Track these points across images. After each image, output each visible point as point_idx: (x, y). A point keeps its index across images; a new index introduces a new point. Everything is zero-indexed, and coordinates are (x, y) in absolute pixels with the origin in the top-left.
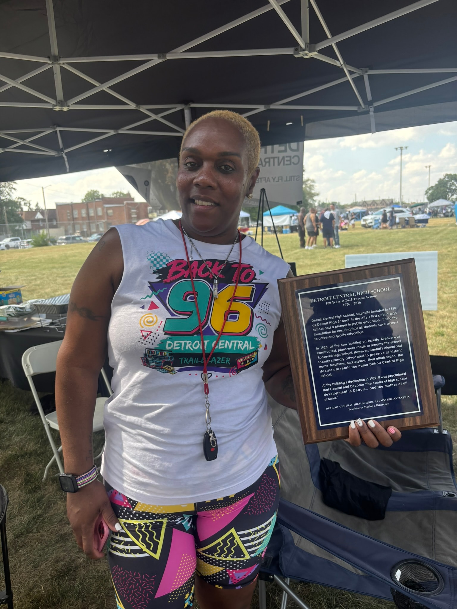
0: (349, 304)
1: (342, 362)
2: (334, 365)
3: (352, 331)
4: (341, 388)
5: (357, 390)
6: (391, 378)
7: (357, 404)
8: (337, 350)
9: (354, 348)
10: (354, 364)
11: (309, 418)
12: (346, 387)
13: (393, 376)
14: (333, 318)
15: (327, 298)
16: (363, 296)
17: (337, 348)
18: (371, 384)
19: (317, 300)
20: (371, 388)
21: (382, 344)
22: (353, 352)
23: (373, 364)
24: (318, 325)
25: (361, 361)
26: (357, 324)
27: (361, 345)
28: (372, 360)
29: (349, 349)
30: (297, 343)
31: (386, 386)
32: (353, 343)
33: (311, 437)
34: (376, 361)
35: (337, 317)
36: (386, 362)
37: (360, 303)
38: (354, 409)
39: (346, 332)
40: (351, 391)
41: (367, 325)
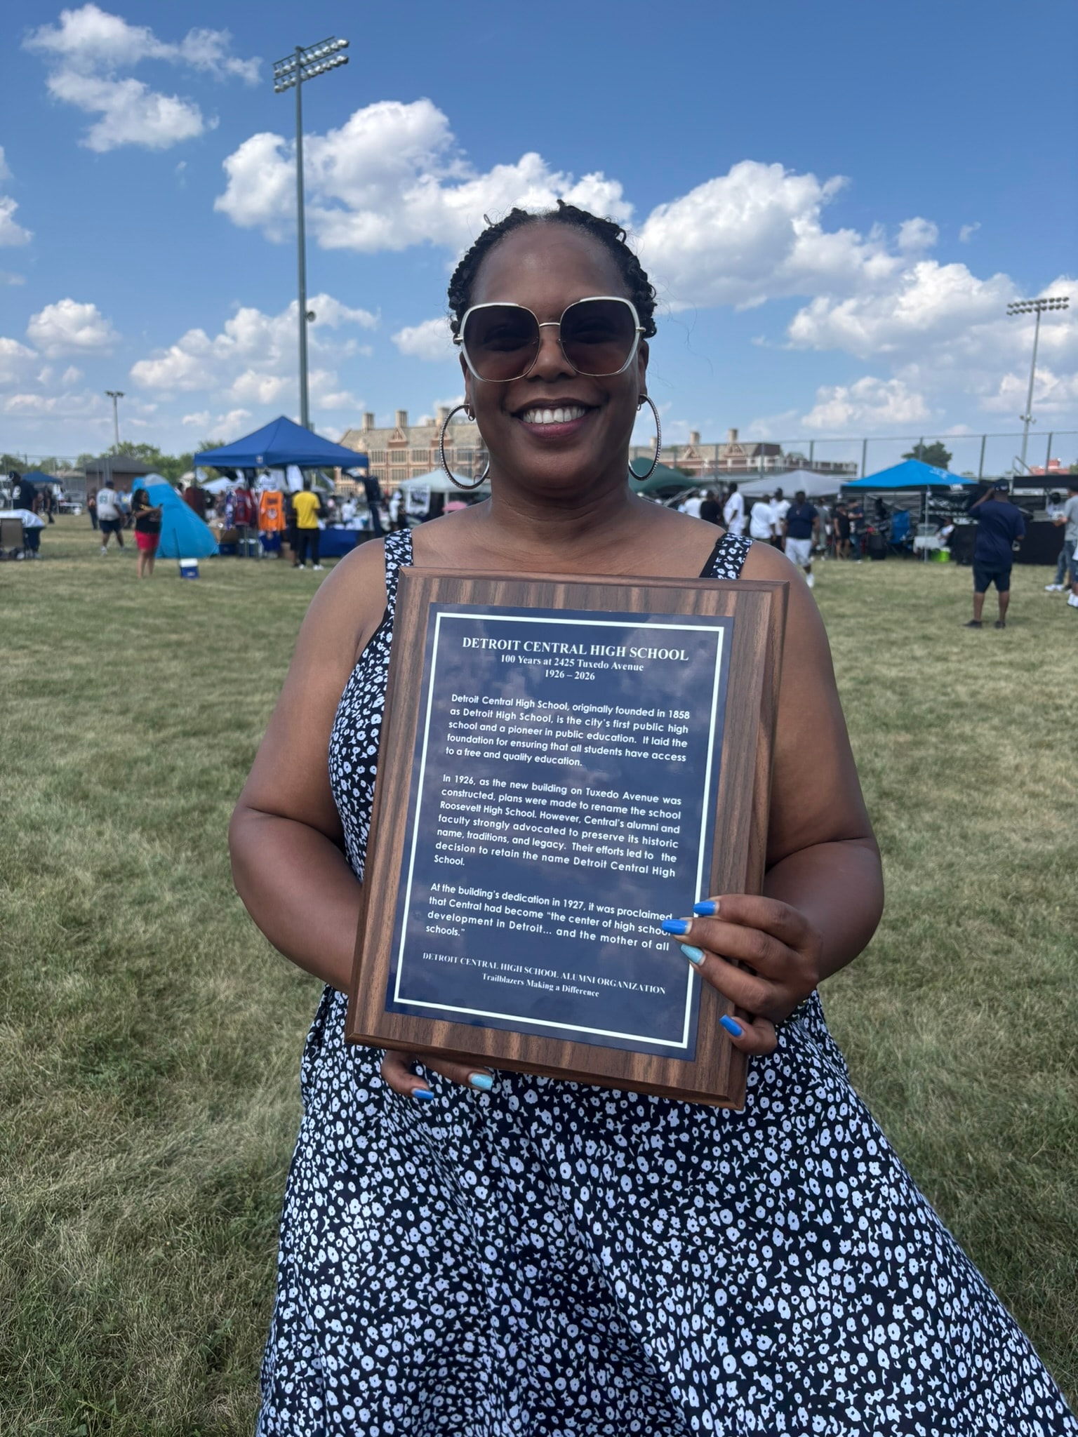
0: (562, 675)
1: (501, 833)
2: (476, 836)
3: (550, 753)
4: (478, 907)
5: (519, 927)
6: (624, 919)
7: (510, 968)
8: (496, 797)
9: (544, 802)
10: (533, 849)
11: (371, 969)
12: (493, 909)
13: (633, 913)
14: (510, 703)
15: (508, 645)
16: (605, 658)
17: (498, 791)
18: (563, 918)
19: (480, 643)
20: (559, 932)
21: (624, 810)
22: (537, 814)
23: (583, 862)
24: (466, 712)
25: (552, 845)
26: (569, 734)
27: (565, 798)
28: (584, 848)
29: (528, 801)
30: (398, 751)
31: (604, 938)
32: (545, 788)
33: (363, 1026)
34: (595, 856)
35: (520, 702)
36: (621, 867)
37: (592, 677)
38: (499, 979)
39: (533, 752)
40: (502, 924)
41: (595, 744)
